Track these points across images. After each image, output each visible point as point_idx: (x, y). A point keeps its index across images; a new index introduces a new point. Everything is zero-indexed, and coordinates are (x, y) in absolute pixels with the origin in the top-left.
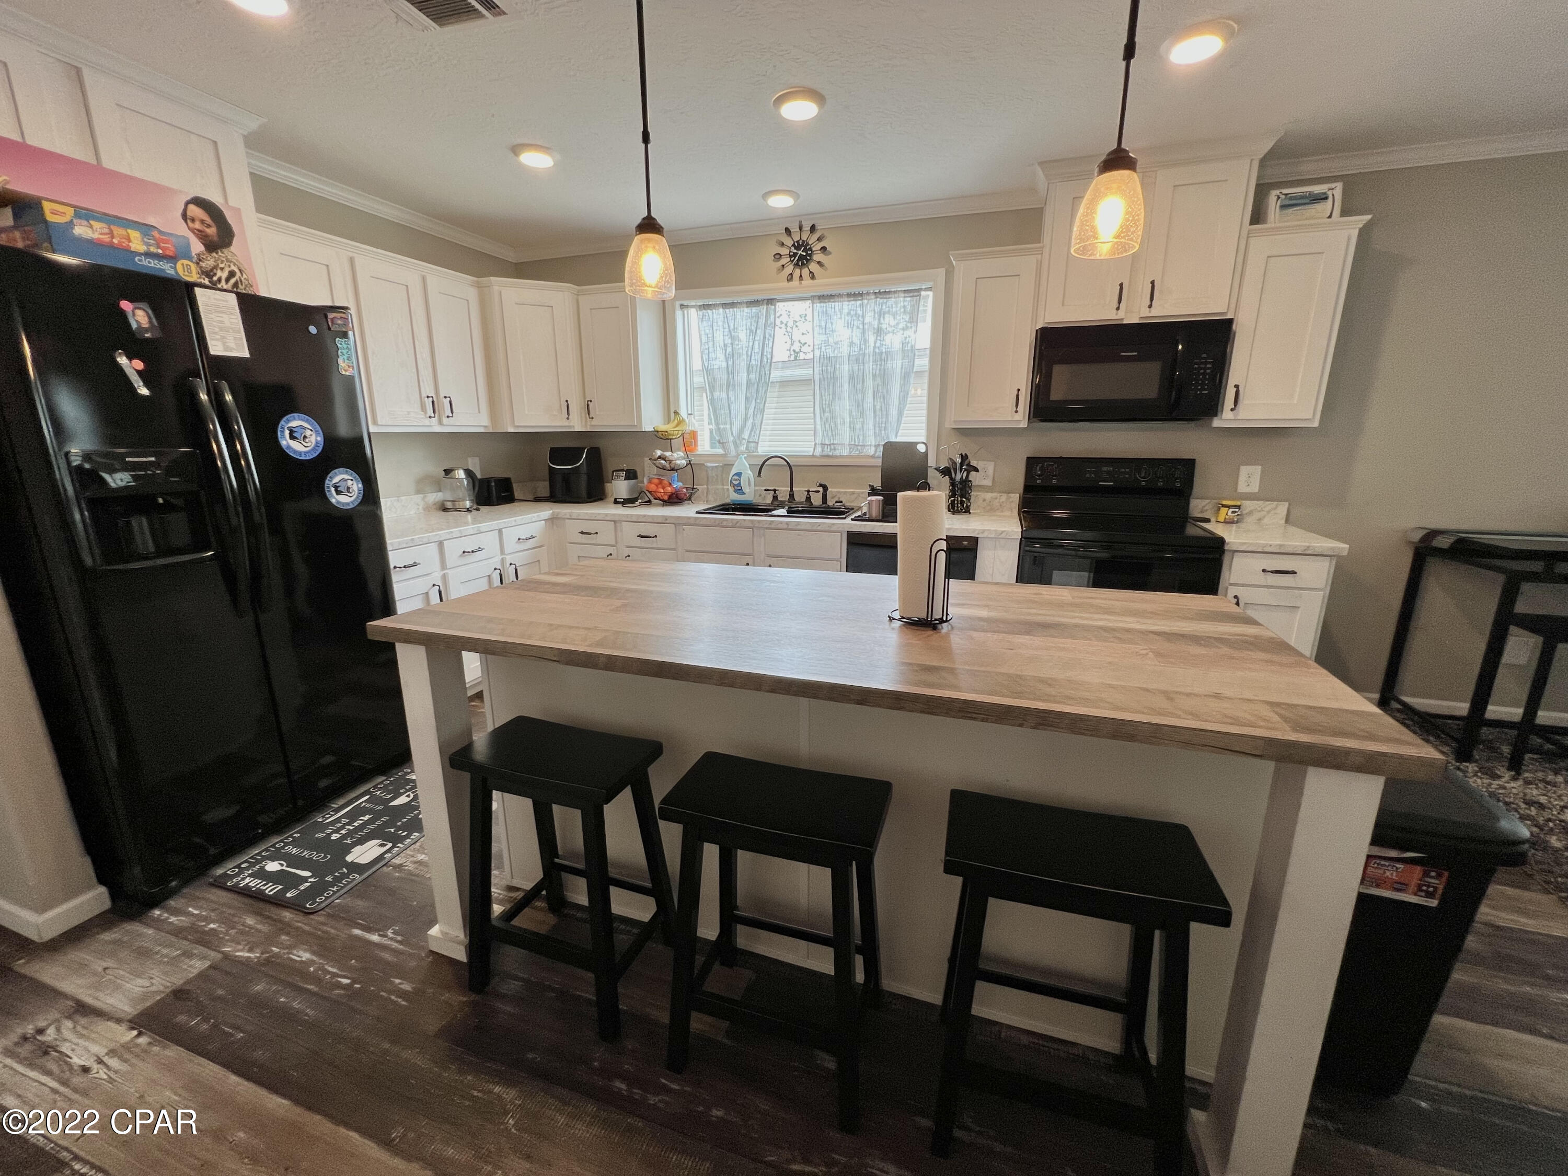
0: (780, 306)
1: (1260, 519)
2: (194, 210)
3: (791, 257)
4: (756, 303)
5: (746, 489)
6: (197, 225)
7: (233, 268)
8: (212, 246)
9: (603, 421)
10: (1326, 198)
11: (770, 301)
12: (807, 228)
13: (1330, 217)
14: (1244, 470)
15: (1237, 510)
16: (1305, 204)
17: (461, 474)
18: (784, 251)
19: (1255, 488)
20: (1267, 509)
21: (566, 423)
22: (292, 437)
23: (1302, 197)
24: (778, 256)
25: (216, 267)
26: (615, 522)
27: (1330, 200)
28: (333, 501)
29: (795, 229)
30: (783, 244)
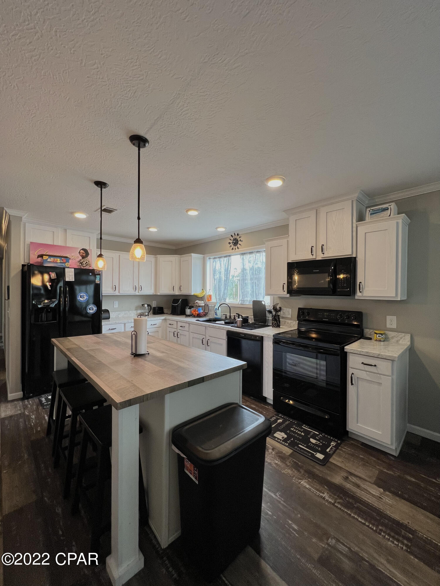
0: (232, 257)
1: (397, 341)
2: (82, 251)
3: (233, 243)
4: (226, 256)
5: (218, 314)
6: (82, 254)
7: (87, 261)
8: (83, 257)
9: (184, 292)
10: (388, 209)
11: (230, 256)
12: (236, 234)
13: (390, 216)
14: (389, 318)
15: (381, 335)
16: (380, 212)
17: (146, 306)
18: (231, 242)
19: (394, 326)
20: (401, 336)
21: (173, 292)
22: (80, 297)
23: (378, 210)
24: (230, 243)
25: (83, 262)
26: (177, 322)
27: (390, 210)
28: (88, 312)
29: (233, 235)
30: (231, 240)
